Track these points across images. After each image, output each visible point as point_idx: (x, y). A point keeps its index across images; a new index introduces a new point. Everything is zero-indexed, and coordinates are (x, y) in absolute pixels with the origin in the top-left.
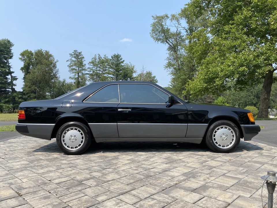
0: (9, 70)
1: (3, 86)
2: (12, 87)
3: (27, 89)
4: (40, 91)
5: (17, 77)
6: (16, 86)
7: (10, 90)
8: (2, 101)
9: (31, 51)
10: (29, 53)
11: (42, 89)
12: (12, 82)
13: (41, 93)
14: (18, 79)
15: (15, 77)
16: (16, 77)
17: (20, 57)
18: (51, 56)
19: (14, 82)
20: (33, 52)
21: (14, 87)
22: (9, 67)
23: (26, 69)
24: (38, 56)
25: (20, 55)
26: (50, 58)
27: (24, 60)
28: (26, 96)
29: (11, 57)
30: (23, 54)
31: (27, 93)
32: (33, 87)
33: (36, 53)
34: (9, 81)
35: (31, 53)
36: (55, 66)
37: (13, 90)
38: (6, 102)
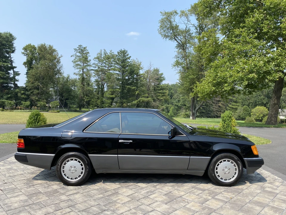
0: (11, 64)
1: (5, 81)
2: (14, 82)
3: (30, 85)
4: (43, 87)
5: (19, 73)
6: (18, 82)
7: (12, 85)
8: (4, 97)
9: (34, 46)
10: (32, 47)
11: (46, 85)
12: (14, 77)
13: (44, 89)
14: (20, 74)
15: (17, 72)
16: (18, 72)
17: (23, 51)
18: (54, 50)
19: (17, 77)
20: (36, 46)
21: (16, 82)
22: (12, 62)
23: (29, 64)
24: (41, 51)
25: (23, 49)
26: (53, 53)
27: (27, 54)
28: (29, 93)
29: (13, 52)
30: (25, 49)
31: (30, 89)
32: (36, 83)
33: (39, 47)
34: (12, 76)
35: (34, 47)
36: (58, 62)
37: (16, 85)
38: (8, 99)
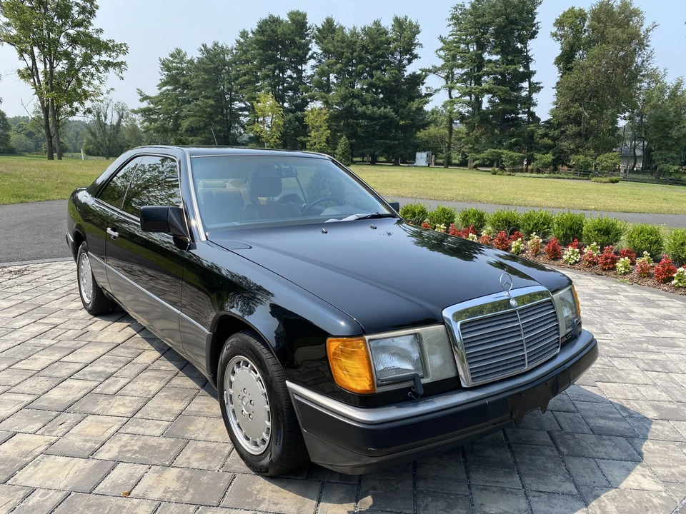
0: (527, 67)
1: (508, 107)
2: (529, 109)
3: (562, 114)
4: (592, 118)
5: (541, 85)
6: (536, 107)
7: (525, 116)
8: (504, 144)
9: (581, 10)
10: (575, 14)
11: (598, 110)
12: (529, 98)
13: (593, 122)
14: (542, 87)
15: (537, 83)
16: (540, 83)
17: (554, 29)
18: (636, 13)
19: (534, 96)
20: (587, 10)
21: (532, 109)
22: (528, 59)
23: (566, 61)
24: (599, 21)
25: (554, 25)
26: (631, 20)
27: (562, 36)
28: (557, 132)
29: (533, 35)
30: (559, 23)
31: (560, 125)
32: (576, 108)
33: (593, 12)
34: (524, 94)
35: (581, 16)
36: (642, 45)
37: (532, 115)
38: (510, 148)
